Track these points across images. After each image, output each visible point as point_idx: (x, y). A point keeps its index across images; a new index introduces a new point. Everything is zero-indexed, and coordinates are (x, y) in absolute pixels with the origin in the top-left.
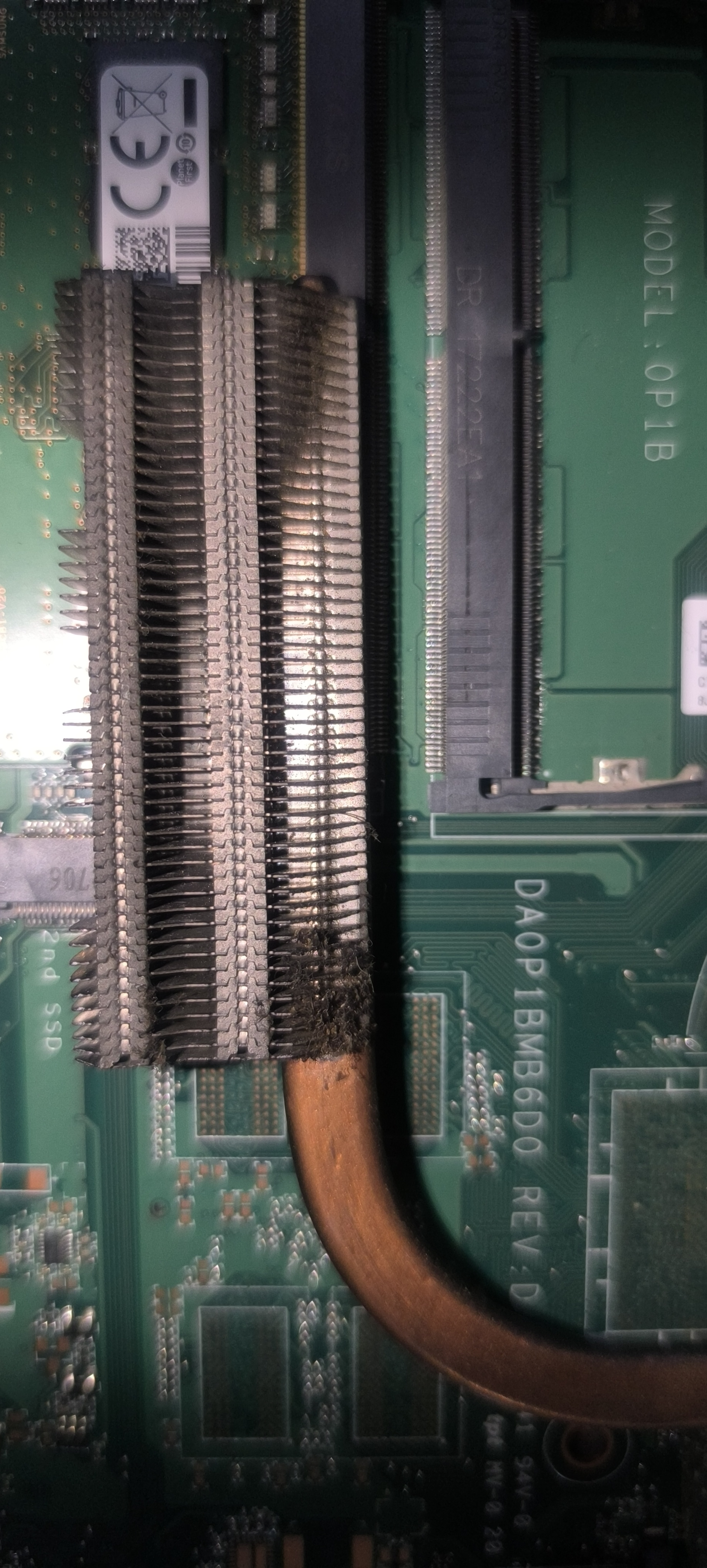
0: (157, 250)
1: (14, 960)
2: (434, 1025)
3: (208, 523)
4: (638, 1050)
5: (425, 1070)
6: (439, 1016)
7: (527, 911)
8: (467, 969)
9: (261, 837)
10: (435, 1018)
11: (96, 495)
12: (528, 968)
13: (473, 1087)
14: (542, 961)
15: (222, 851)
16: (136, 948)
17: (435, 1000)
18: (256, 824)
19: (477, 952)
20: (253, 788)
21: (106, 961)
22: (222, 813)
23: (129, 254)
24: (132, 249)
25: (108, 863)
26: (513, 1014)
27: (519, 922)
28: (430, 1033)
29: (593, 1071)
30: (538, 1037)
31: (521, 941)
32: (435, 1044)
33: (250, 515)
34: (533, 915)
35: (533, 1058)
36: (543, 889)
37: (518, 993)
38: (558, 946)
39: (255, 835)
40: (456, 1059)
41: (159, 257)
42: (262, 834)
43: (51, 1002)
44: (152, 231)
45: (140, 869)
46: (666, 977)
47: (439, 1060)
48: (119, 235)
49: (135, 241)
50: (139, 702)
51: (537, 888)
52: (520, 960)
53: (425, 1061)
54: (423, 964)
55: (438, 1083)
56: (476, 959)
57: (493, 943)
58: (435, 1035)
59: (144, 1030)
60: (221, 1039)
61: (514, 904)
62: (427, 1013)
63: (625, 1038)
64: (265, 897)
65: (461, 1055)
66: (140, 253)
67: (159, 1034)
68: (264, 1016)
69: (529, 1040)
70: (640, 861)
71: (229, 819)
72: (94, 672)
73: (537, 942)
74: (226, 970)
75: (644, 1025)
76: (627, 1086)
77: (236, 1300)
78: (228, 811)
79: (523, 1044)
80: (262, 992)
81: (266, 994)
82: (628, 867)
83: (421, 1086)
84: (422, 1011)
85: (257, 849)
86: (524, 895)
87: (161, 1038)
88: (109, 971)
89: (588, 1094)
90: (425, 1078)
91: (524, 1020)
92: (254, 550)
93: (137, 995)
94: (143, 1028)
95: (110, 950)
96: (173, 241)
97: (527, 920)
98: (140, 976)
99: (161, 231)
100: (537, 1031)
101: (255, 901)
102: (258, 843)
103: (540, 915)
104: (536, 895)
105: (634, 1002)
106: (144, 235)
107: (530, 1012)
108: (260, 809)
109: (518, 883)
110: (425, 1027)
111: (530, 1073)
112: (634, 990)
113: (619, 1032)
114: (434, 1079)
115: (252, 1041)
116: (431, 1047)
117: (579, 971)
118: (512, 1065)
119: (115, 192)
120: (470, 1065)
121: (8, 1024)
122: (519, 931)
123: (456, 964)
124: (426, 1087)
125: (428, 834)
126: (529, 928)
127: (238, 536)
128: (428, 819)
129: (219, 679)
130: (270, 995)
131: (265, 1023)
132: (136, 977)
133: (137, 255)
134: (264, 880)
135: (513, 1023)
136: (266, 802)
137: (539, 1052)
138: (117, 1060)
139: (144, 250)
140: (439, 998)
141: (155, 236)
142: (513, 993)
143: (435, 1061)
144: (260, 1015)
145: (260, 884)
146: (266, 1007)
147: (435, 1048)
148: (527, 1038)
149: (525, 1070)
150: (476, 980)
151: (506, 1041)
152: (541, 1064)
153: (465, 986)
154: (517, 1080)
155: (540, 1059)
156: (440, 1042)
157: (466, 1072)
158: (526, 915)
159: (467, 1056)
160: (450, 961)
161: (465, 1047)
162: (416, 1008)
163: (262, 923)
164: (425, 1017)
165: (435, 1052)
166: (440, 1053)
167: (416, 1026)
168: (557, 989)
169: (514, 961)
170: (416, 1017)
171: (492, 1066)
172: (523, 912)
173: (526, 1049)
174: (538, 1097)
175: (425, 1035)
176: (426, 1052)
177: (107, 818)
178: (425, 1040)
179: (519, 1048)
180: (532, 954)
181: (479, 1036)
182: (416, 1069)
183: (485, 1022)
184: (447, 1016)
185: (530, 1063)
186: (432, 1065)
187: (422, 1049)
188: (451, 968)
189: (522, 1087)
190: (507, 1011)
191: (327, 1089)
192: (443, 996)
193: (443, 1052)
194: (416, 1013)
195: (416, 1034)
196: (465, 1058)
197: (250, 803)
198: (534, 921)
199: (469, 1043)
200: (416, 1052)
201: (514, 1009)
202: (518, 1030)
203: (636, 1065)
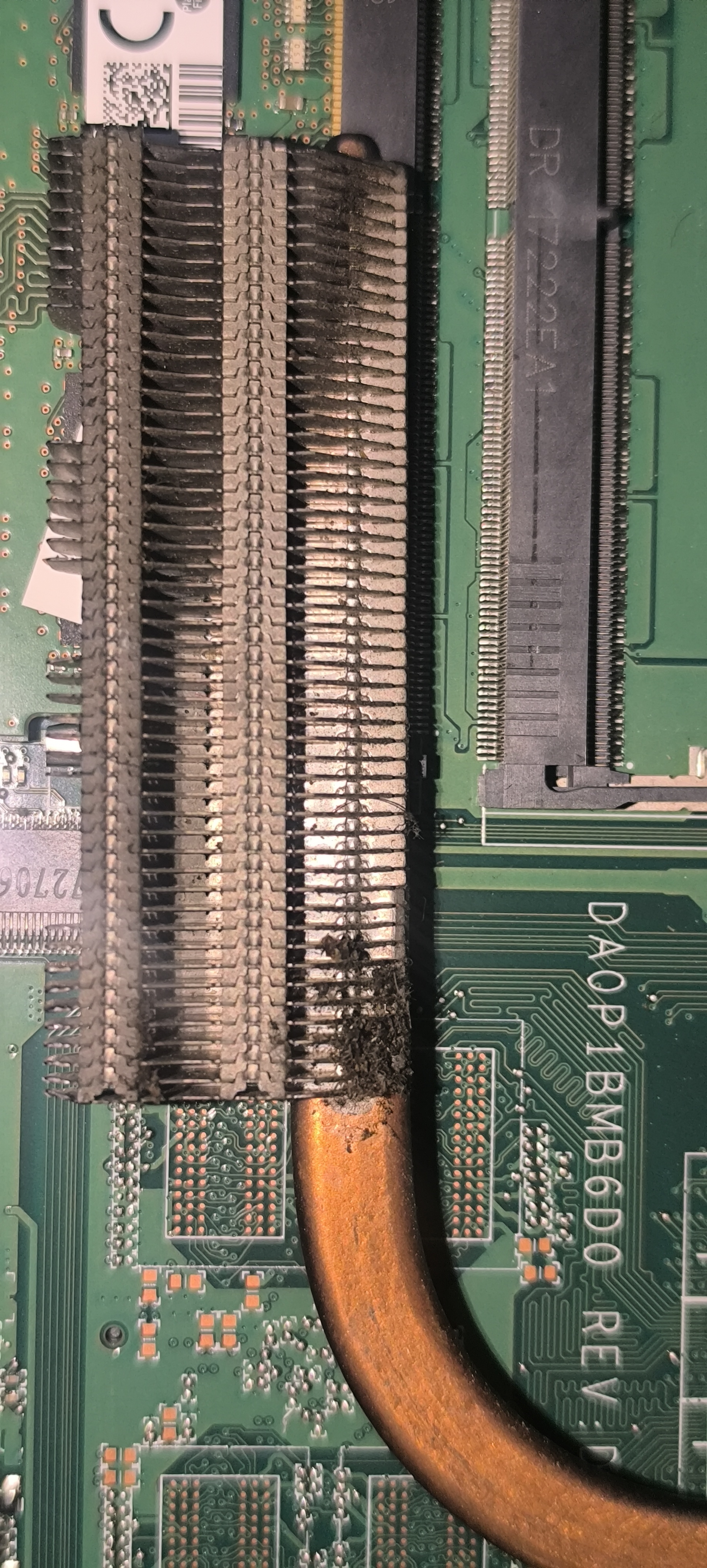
0: (156, 91)
2: (482, 1091)
3: (226, 438)
5: (469, 1150)
6: (488, 1079)
7: (603, 942)
8: (525, 1016)
9: (281, 822)
10: (482, 1080)
11: (94, 400)
12: (603, 1017)
13: (532, 1175)
14: (622, 1008)
16: (127, 953)
17: (483, 1057)
18: (275, 806)
19: (539, 994)
20: (273, 761)
22: (233, 791)
23: (121, 95)
24: (124, 90)
25: (98, 846)
26: (584, 1078)
27: (593, 957)
28: (475, 1100)
29: (687, 1154)
30: (616, 1108)
31: (595, 981)
32: (482, 1115)
33: (277, 430)
34: (612, 947)
35: (610, 1136)
36: (624, 915)
37: (591, 1049)
38: (643, 988)
39: (274, 819)
40: (510, 1135)
41: (159, 101)
42: (282, 819)
44: (149, 68)
45: (135, 856)
47: (488, 1139)
48: (108, 70)
49: (129, 79)
50: (139, 652)
51: (617, 912)
52: (594, 1006)
53: (469, 1138)
54: (468, 1008)
55: (485, 1167)
56: (538, 1003)
57: (558, 983)
58: (482, 1103)
59: (132, 1056)
60: (226, 1072)
61: (587, 934)
62: (472, 1075)
65: (516, 1129)
66: (134, 94)
67: (151, 1063)
68: (280, 1042)
69: (605, 1113)
72: (88, 613)
73: (616, 982)
74: (233, 986)
77: (212, 1463)
79: (596, 1117)
80: (278, 1013)
81: (284, 1016)
83: (463, 1172)
84: (466, 1072)
85: (276, 837)
86: (599, 921)
87: (152, 1068)
88: (94, 980)
89: (682, 1186)
90: (469, 1161)
91: (598, 1084)
92: (281, 473)
93: (126, 1011)
94: (131, 1052)
95: (96, 953)
96: (176, 83)
97: (602, 954)
98: (130, 987)
99: (161, 68)
100: (616, 1099)
101: (273, 900)
102: (277, 829)
103: (619, 947)
104: (615, 922)
106: (140, 73)
107: (607, 1075)
108: (281, 787)
109: (591, 905)
110: (470, 1092)
111: (605, 1156)
114: (480, 1162)
115: (264, 1075)
116: (477, 1119)
117: (670, 1023)
118: (583, 1146)
119: (104, 15)
120: (528, 1145)
122: (593, 966)
123: (511, 1011)
124: (469, 1173)
125: (479, 840)
126: (602, 963)
127: (263, 455)
128: (479, 821)
129: (235, 628)
130: (288, 1018)
131: (280, 1052)
132: (126, 989)
133: (130, 96)
134: (283, 876)
135: (585, 1088)
136: (287, 779)
137: (617, 1128)
138: (99, 1093)
139: (140, 91)
140: (489, 1055)
141: (153, 74)
142: (584, 1050)
143: (482, 1139)
144: (275, 1043)
145: (278, 880)
146: (283, 1032)
147: (482, 1121)
148: (601, 1111)
149: (597, 1152)
150: (537, 1032)
151: (573, 1112)
152: (620, 1143)
153: (522, 1038)
154: (588, 1165)
155: (619, 1138)
156: (489, 1114)
157: (523, 1154)
158: (601, 948)
159: (524, 1132)
160: (504, 1006)
161: (521, 1119)
162: (458, 1068)
163: (280, 928)
164: (470, 1079)
165: (482, 1126)
166: (489, 1127)
167: (458, 1091)
168: (640, 1045)
169: (585, 1006)
170: (458, 1079)
171: (557, 1146)
172: (598, 943)
173: (600, 1125)
174: (616, 1188)
175: (470, 1102)
176: (470, 1126)
177: (97, 792)
178: (469, 1110)
179: (591, 1123)
180: (609, 999)
181: (540, 1106)
182: (457, 1149)
183: (548, 1086)
184: (498, 1079)
185: (606, 1143)
186: (479, 1144)
187: (466, 1122)
188: (504, 1015)
189: (595, 1175)
190: (575, 1072)
191: (349, 1151)
192: (493, 1051)
193: (493, 1126)
194: (458, 1074)
195: (458, 1102)
196: (522, 1135)
197: (269, 780)
198: (612, 956)
199: (529, 1114)
200: (457, 1126)
201: (586, 1071)
202: (589, 1098)
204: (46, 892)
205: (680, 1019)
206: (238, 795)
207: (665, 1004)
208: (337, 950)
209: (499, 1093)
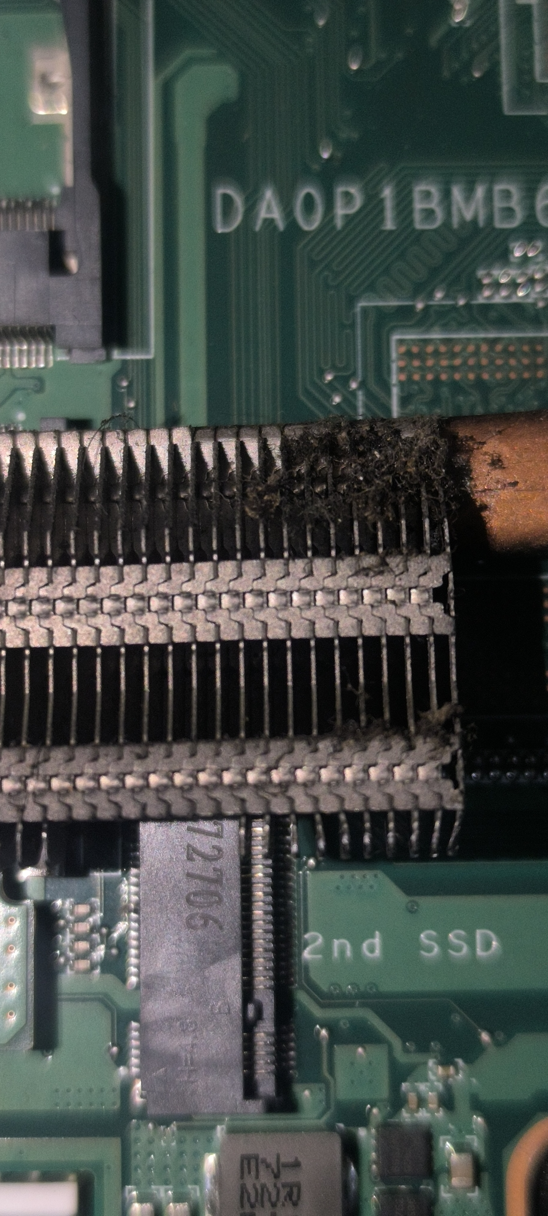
1: (351, 1006)
2: (443, 349)
4: (474, 46)
5: (513, 362)
6: (426, 342)
7: (263, 214)
8: (351, 301)
9: (108, 571)
10: (430, 349)
12: (352, 211)
13: (538, 289)
14: (339, 190)
15: (128, 631)
16: (273, 755)
17: (403, 349)
18: (87, 579)
19: (327, 288)
20: (33, 584)
21: (291, 800)
22: (69, 632)
26: (423, 231)
27: (281, 225)
28: (453, 355)
29: (507, 111)
30: (457, 193)
31: (308, 221)
32: (471, 348)
34: (268, 204)
35: (489, 198)
36: (230, 192)
37: (389, 225)
38: (316, 167)
39: (104, 581)
40: (493, 314)
42: (103, 570)
43: (419, 946)
45: (151, 749)
46: (362, 10)
47: (499, 340)
51: (227, 200)
52: (339, 223)
53: (499, 362)
54: (345, 369)
55: (532, 341)
56: (338, 288)
57: (313, 264)
58: (457, 348)
59: (403, 743)
60: (419, 628)
61: (255, 234)
62: (424, 360)
63: (457, 65)
64: (199, 565)
65: (486, 308)
67: (411, 722)
68: (382, 563)
69: (462, 204)
70: (187, 53)
71: (79, 621)
73: (309, 199)
74: (314, 623)
76: (530, 61)
78: (68, 622)
79: (468, 216)
80: (345, 566)
81: (349, 560)
82: (196, 70)
83: (537, 367)
84: (421, 369)
85: (126, 577)
86: (238, 220)
87: (417, 718)
88: (307, 795)
89: (544, 116)
90: (526, 361)
91: (429, 214)
93: (346, 753)
94: (398, 744)
95: (275, 795)
97: (277, 215)
100: (447, 195)
101: (205, 579)
102: (116, 576)
103: (269, 194)
104: (239, 201)
105: (400, 55)
107: (418, 205)
108: (63, 573)
109: (220, 229)
110: (444, 363)
111: (513, 204)
112: (383, 56)
113: (446, 74)
114: (526, 348)
115: (423, 581)
116: (476, 353)
117: (355, 136)
118: (503, 230)
120: (504, 293)
121: (456, 1018)
122: (292, 225)
123: (347, 317)
124: (540, 360)
125: (148, 361)
126: (288, 213)
128: (125, 362)
130: (351, 553)
131: (394, 562)
132: (319, 754)
134: (174, 567)
135: (435, 231)
137: (480, 192)
138: (449, 783)
140: (401, 342)
142: (391, 232)
143: (499, 347)
144: (382, 568)
145: (180, 572)
146: (369, 561)
147: (478, 348)
148: (459, 210)
149: (509, 212)
150: (371, 287)
151: (463, 241)
152: (498, 187)
153: (380, 304)
154: (524, 223)
155: (491, 189)
156: (469, 339)
157: (514, 299)
158: (269, 216)
159: (488, 298)
160: (342, 326)
161: (474, 302)
162: (416, 377)
163: (240, 568)
164: (430, 363)
165: (484, 348)
166: (485, 340)
167: (444, 377)
168: (383, 167)
169: (339, 232)
170: (430, 377)
171: (504, 260)
172: (265, 220)
173: (477, 210)
175: (458, 362)
176: (484, 361)
177: (69, 800)
178: (465, 363)
179: (475, 221)
180: (330, 206)
181: (457, 279)
182: (513, 376)
183: (434, 272)
184: (428, 330)
185: (498, 204)
186: (505, 350)
187: (480, 366)
188: (353, 326)
189: (535, 216)
190: (417, 241)
191: (515, 484)
192: (395, 337)
193: (482, 335)
194: (423, 377)
195: (457, 376)
196: (492, 301)
197: (56, 589)
198: (278, 203)
199: (468, 295)
200: (486, 376)
201: (414, 230)
202: (447, 223)
203: (497, 49)
204: (215, 870)
205: (351, 124)
206: (73, 625)
207: (332, 136)
208: (266, 498)
209: (445, 328)
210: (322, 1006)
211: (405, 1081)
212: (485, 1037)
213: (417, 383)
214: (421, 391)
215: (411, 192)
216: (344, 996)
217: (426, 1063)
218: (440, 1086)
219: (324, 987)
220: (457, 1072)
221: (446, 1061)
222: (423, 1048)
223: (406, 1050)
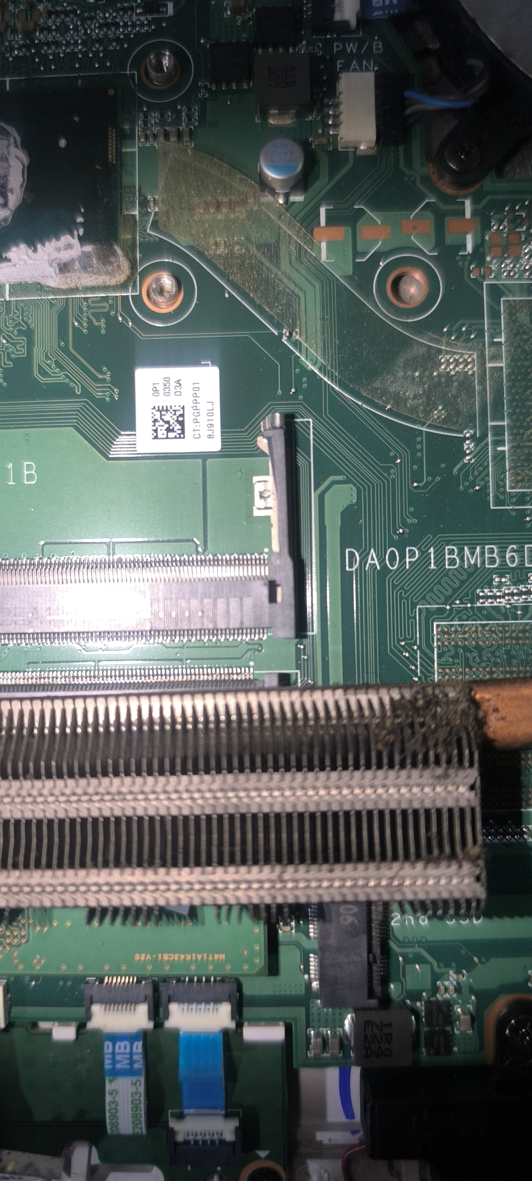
1: (414, 947)
2: (459, 629)
4: (476, 473)
5: (494, 636)
6: (452, 626)
7: (369, 561)
8: (414, 606)
10: (453, 629)
12: (413, 560)
13: (507, 598)
14: (408, 549)
17: (439, 629)
19: (401, 598)
26: (449, 569)
27: (379, 567)
28: (465, 633)
29: (492, 508)
30: (467, 550)
31: (393, 566)
32: (474, 629)
33: (75, 784)
34: (372, 556)
35: (483, 553)
36: (353, 550)
37: (432, 566)
38: (396, 537)
39: (308, 780)
40: (485, 612)
46: (419, 454)
47: (487, 625)
51: (352, 554)
52: (408, 566)
53: (487, 636)
54: (412, 639)
55: (503, 626)
56: (407, 599)
57: (395, 587)
58: (466, 629)
59: (456, 865)
60: (463, 804)
61: (366, 571)
62: (450, 635)
63: (467, 483)
64: (355, 772)
65: (481, 608)
68: (447, 772)
69: (469, 556)
70: (331, 478)
73: (392, 553)
75: (455, 471)
76: (504, 480)
79: (472, 562)
80: (426, 774)
81: (429, 770)
82: (335, 487)
83: (506, 638)
84: (449, 639)
86: (357, 565)
89: (511, 509)
90: (500, 635)
91: (453, 562)
93: (429, 871)
94: (454, 866)
97: (376, 562)
100: (461, 551)
102: (314, 777)
103: (372, 552)
104: (357, 555)
105: (438, 479)
107: (447, 557)
108: (289, 775)
109: (348, 570)
110: (460, 636)
111: (495, 555)
112: (429, 479)
113: (462, 488)
114: (500, 628)
115: (464, 781)
116: (476, 631)
117: (416, 521)
118: (489, 568)
120: (490, 601)
121: (463, 952)
122: (384, 567)
123: (412, 614)
124: (507, 635)
125: (313, 636)
126: (382, 561)
131: (451, 772)
135: (456, 569)
137: (478, 550)
138: (479, 885)
140: (439, 626)
142: (434, 570)
143: (487, 628)
144: (445, 775)
146: (437, 771)
147: (477, 628)
148: (468, 558)
149: (492, 561)
150: (424, 598)
151: (470, 575)
152: (487, 547)
153: (429, 606)
154: (501, 565)
155: (484, 548)
156: (472, 624)
157: (495, 604)
158: (373, 562)
159: (482, 603)
160: (409, 618)
161: (475, 605)
162: (446, 643)
164: (453, 636)
165: (480, 629)
166: (481, 624)
167: (460, 643)
168: (429, 537)
169: (408, 570)
170: (453, 644)
171: (490, 585)
172: (370, 564)
173: (477, 559)
174: (513, 548)
175: (467, 636)
176: (480, 636)
178: (470, 636)
179: (476, 564)
180: (403, 557)
181: (467, 595)
182: (494, 643)
183: (455, 590)
184: (452, 620)
185: (487, 556)
186: (490, 630)
187: (478, 638)
188: (415, 618)
189: (506, 561)
190: (447, 575)
191: (504, 718)
192: (436, 624)
193: (479, 622)
194: (450, 643)
195: (467, 643)
196: (484, 605)
198: (377, 556)
199: (472, 602)
200: (481, 643)
201: (445, 568)
202: (462, 566)
203: (488, 475)
205: (414, 515)
207: (404, 524)
209: (460, 619)
210: (400, 947)
211: (439, 980)
212: (476, 959)
213: (447, 646)
214: (449, 651)
215: (444, 548)
216: (409, 942)
217: (449, 973)
218: (455, 983)
219: (401, 939)
220: (463, 976)
221: (458, 972)
222: (448, 966)
223: (439, 967)
